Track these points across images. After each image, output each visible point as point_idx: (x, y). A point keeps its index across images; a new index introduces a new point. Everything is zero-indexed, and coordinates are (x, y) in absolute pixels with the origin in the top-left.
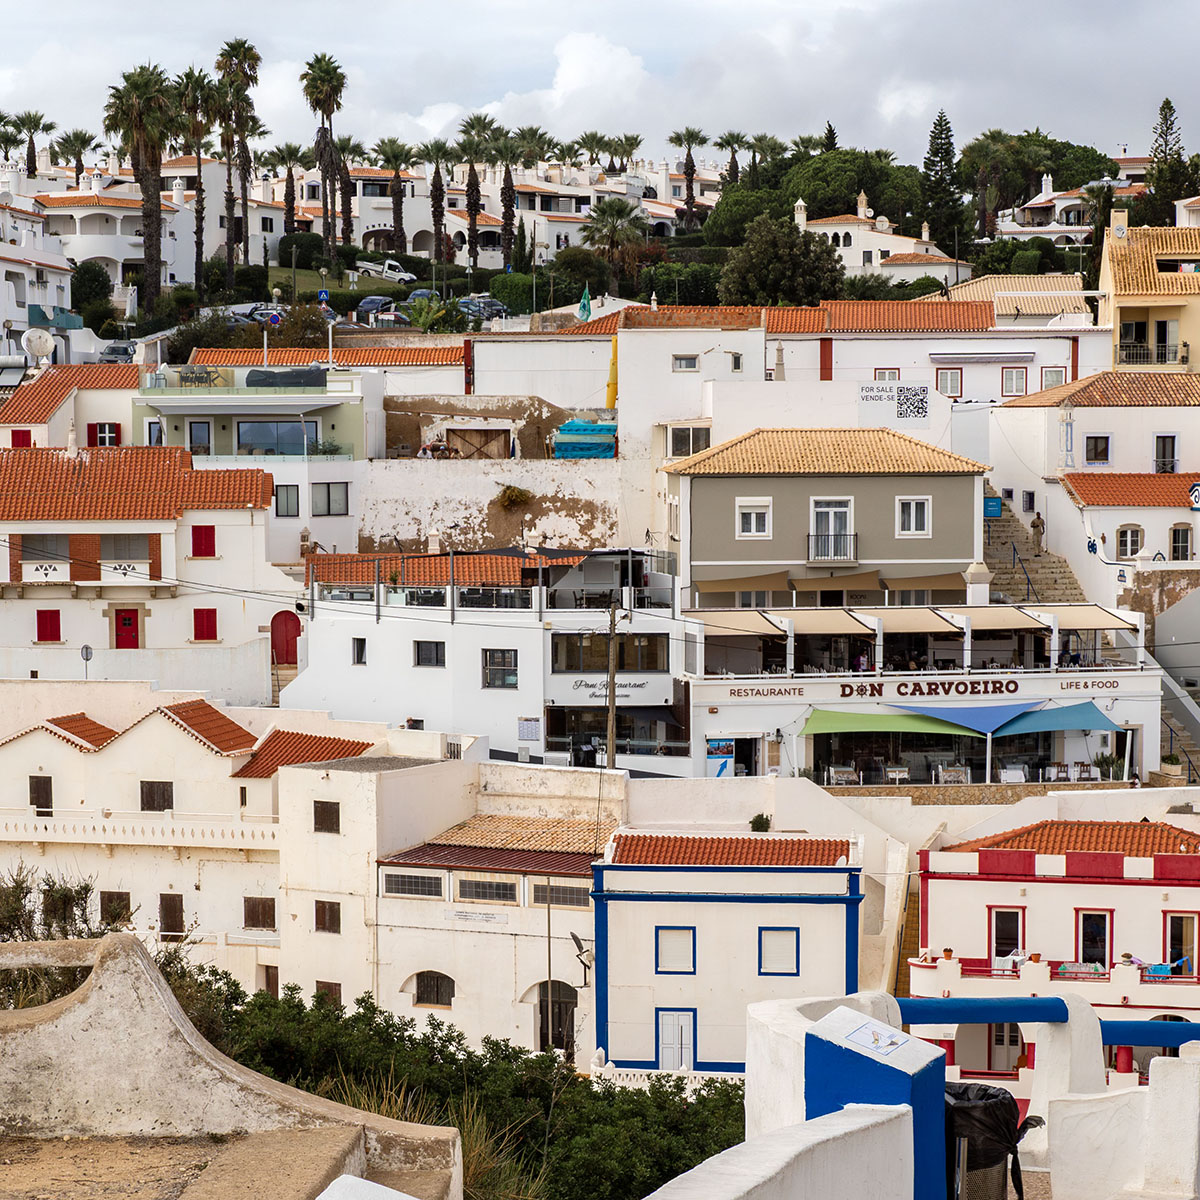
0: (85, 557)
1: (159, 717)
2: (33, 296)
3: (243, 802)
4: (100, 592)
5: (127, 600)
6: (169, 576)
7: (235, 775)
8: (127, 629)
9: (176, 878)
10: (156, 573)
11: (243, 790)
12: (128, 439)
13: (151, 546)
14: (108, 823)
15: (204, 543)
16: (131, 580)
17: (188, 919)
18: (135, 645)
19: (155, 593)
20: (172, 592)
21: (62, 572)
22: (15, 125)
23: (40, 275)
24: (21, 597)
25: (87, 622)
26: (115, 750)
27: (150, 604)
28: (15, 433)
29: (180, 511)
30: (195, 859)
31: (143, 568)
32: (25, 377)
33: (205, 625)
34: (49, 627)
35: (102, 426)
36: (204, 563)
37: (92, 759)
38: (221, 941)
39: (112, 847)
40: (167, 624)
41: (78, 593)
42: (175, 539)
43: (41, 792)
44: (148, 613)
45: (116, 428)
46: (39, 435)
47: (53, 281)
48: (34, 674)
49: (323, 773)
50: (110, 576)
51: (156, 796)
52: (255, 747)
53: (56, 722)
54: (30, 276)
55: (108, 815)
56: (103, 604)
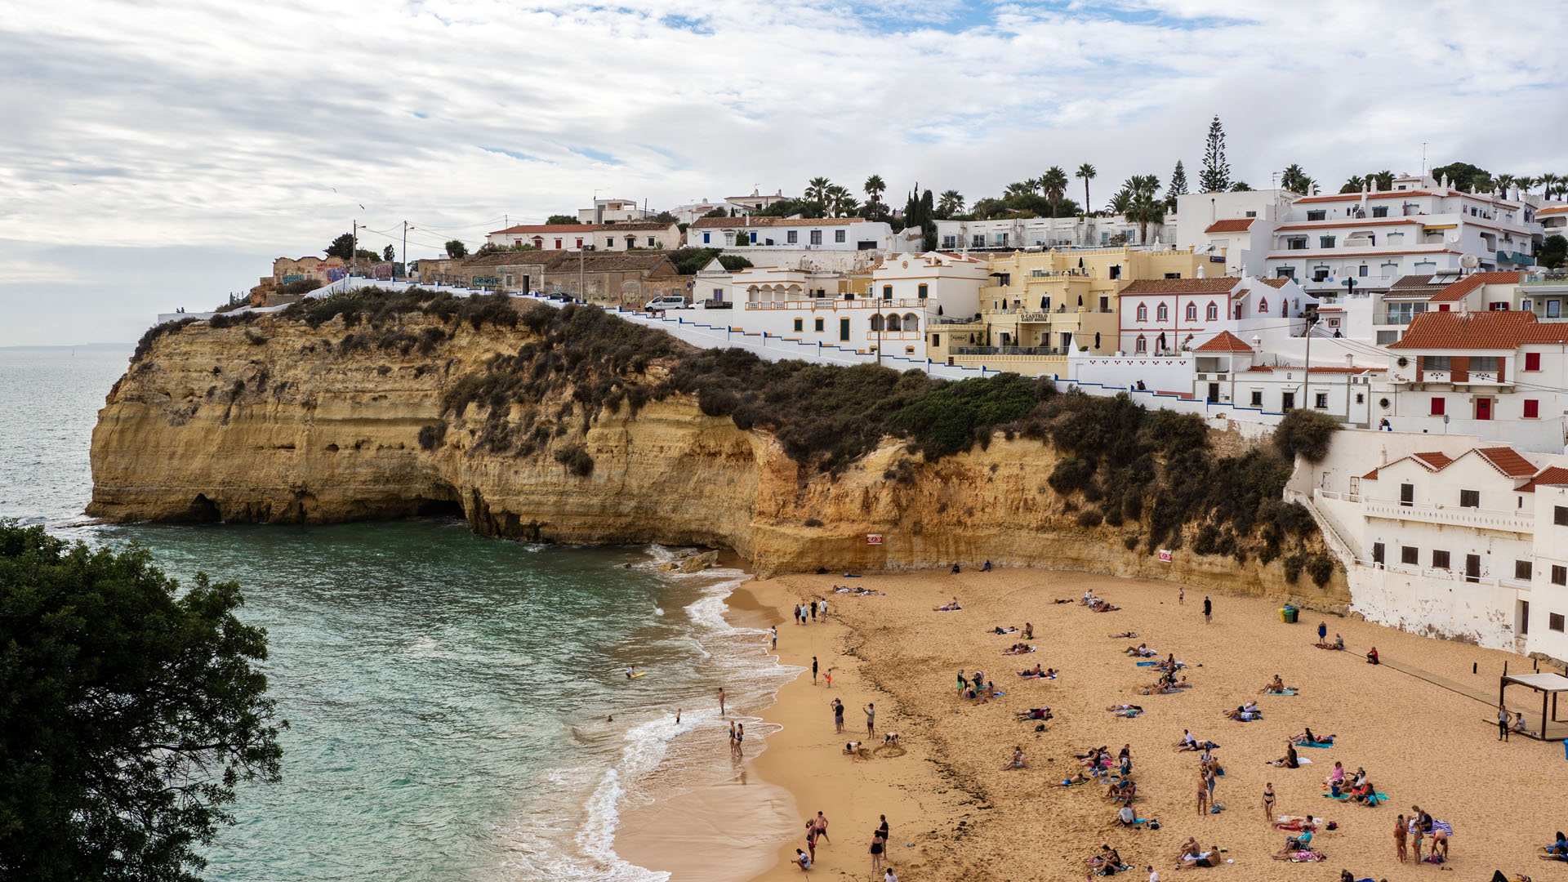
0: (1460, 370)
1: (1473, 455)
2: (1504, 247)
3: (1520, 506)
4: (1469, 389)
5: (1484, 394)
6: (1509, 380)
7: (1516, 490)
8: (1483, 409)
9: (1478, 547)
10: (1501, 378)
11: (1521, 498)
12: (1512, 308)
13: (1499, 364)
14: (1439, 512)
15: (1533, 362)
16: (1486, 382)
17: (1482, 570)
18: (1487, 417)
19: (1501, 390)
20: (1512, 390)
21: (1446, 377)
22: (1561, 181)
23: (1507, 236)
24: (1423, 390)
25: (1460, 406)
26: (1449, 471)
27: (1498, 396)
28: (1441, 306)
29: (1519, 344)
30: (1489, 535)
31: (1494, 375)
32: (1459, 278)
33: (1531, 409)
34: (1438, 407)
35: (1498, 304)
36: (1532, 375)
37: (1433, 475)
38: (1497, 584)
39: (1441, 526)
40: (1508, 408)
41: (1455, 389)
42: (1514, 361)
43: (1407, 493)
44: (1497, 401)
45: (1506, 305)
46: (1454, 306)
47: (1516, 240)
48: (1425, 431)
49: (1561, 490)
50: (1474, 380)
51: (1470, 499)
52: (1535, 475)
53: (1420, 455)
54: (1499, 236)
55: (1441, 508)
56: (1470, 396)
